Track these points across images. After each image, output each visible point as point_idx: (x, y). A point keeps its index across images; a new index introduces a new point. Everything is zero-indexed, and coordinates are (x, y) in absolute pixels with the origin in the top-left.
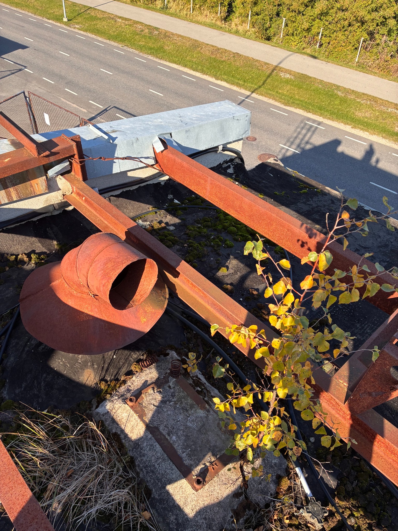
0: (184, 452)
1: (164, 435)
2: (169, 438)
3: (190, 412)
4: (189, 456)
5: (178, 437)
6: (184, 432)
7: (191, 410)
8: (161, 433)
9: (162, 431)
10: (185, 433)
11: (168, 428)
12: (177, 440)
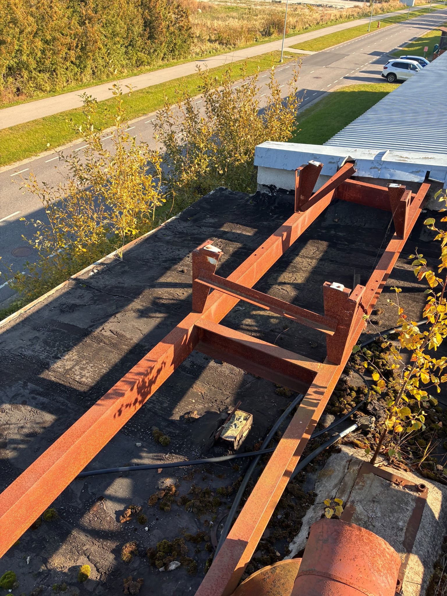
0: (407, 509)
1: (405, 534)
2: (405, 528)
3: (366, 519)
4: (407, 504)
5: (398, 520)
6: (389, 516)
7: (362, 519)
8: (406, 537)
9: (403, 537)
10: (391, 515)
11: (396, 533)
12: (401, 519)
